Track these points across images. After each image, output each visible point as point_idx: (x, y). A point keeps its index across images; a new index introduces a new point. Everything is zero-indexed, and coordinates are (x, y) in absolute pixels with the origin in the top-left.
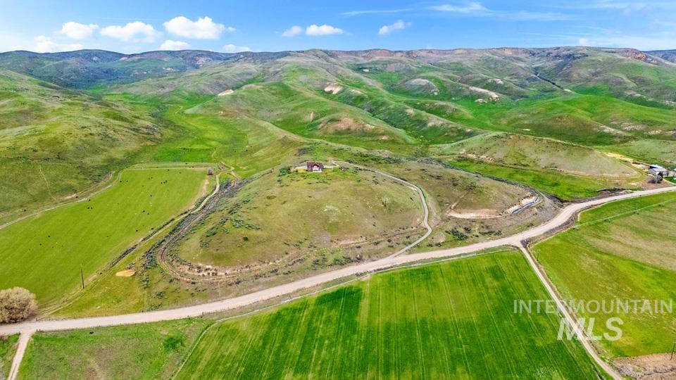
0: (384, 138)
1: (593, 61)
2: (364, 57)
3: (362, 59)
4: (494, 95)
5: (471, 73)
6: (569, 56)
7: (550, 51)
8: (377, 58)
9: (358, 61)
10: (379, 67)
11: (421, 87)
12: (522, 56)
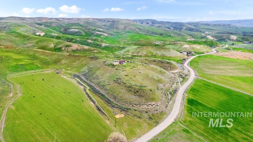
0: (95, 51)
1: (122, 23)
2: (37, 20)
3: (37, 21)
4: (106, 35)
5: (88, 27)
6: (113, 21)
7: (105, 19)
8: (44, 21)
9: (36, 22)
10: (49, 24)
11: (76, 32)
12: (97, 21)
